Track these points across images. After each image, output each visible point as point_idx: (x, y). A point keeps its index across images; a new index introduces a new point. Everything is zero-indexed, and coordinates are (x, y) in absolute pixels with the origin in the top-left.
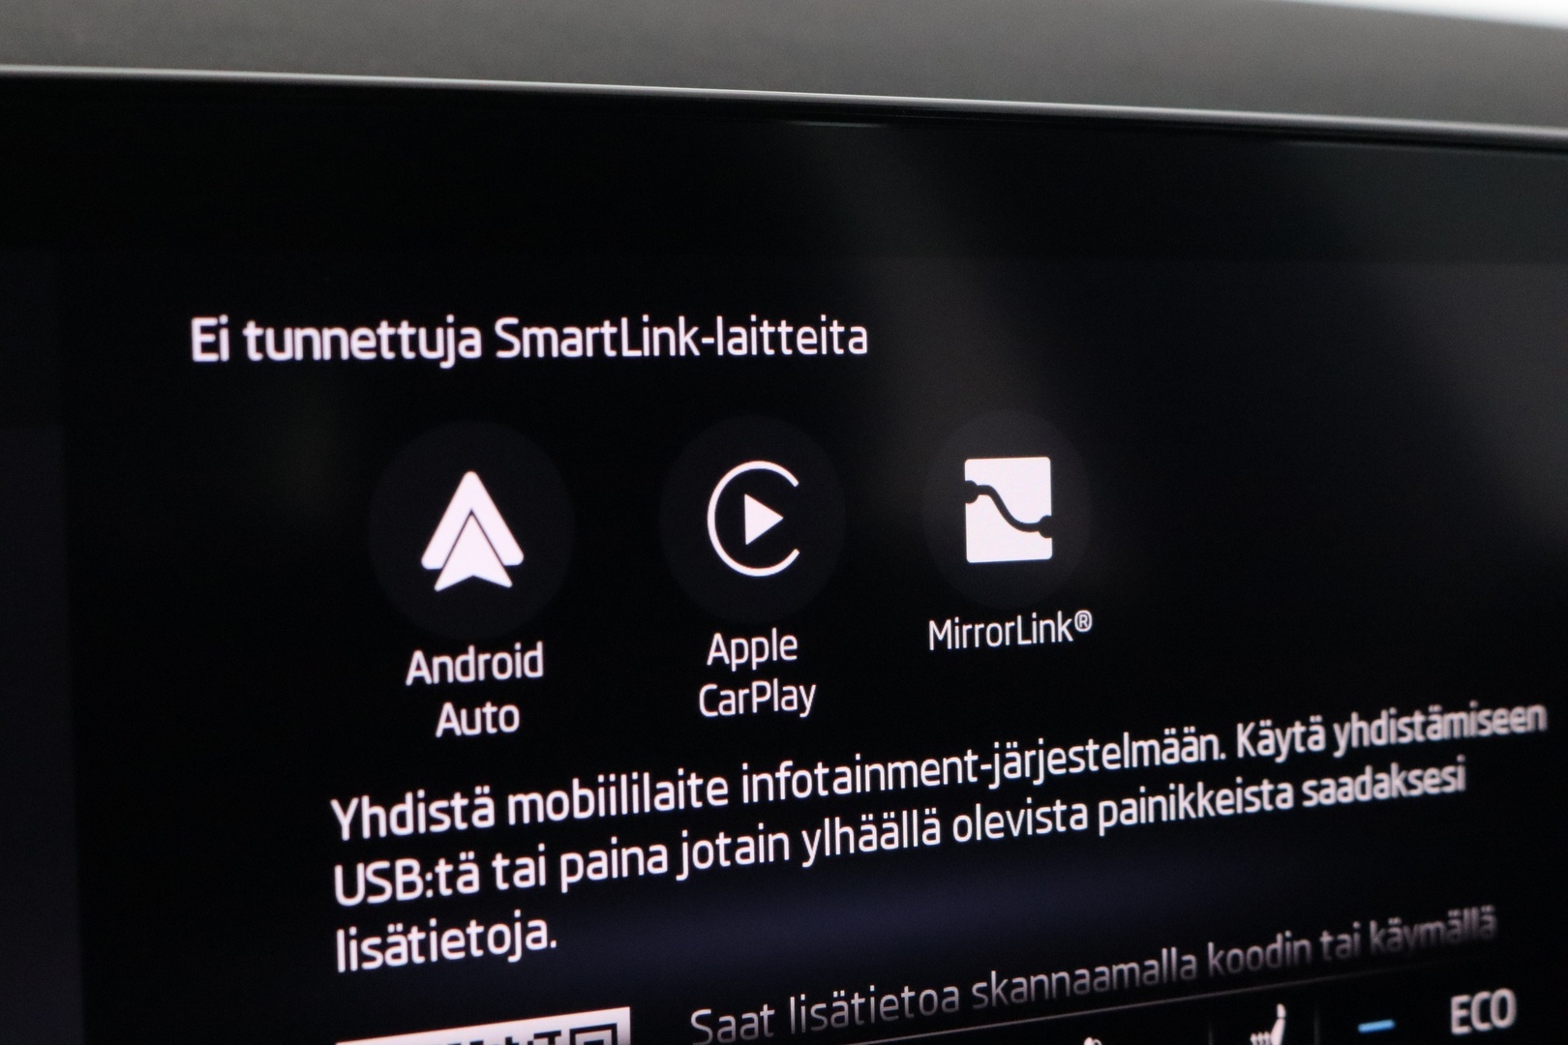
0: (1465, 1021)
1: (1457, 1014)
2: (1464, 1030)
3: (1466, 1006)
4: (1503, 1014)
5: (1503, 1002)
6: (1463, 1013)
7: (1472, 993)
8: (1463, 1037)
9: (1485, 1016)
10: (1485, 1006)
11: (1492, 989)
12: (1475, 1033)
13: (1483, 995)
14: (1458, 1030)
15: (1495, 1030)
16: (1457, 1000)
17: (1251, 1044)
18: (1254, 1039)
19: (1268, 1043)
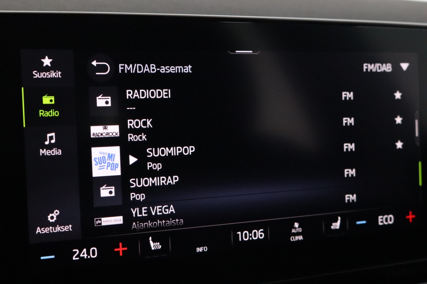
0: (382, 222)
1: (380, 220)
2: (382, 224)
3: (382, 218)
4: (391, 220)
5: (391, 218)
6: (382, 220)
7: (383, 215)
8: (381, 226)
9: (386, 221)
10: (386, 219)
11: (388, 215)
12: (384, 225)
13: (386, 216)
14: (380, 224)
15: (389, 224)
16: (380, 217)
17: (332, 225)
18: (333, 224)
19: (336, 225)
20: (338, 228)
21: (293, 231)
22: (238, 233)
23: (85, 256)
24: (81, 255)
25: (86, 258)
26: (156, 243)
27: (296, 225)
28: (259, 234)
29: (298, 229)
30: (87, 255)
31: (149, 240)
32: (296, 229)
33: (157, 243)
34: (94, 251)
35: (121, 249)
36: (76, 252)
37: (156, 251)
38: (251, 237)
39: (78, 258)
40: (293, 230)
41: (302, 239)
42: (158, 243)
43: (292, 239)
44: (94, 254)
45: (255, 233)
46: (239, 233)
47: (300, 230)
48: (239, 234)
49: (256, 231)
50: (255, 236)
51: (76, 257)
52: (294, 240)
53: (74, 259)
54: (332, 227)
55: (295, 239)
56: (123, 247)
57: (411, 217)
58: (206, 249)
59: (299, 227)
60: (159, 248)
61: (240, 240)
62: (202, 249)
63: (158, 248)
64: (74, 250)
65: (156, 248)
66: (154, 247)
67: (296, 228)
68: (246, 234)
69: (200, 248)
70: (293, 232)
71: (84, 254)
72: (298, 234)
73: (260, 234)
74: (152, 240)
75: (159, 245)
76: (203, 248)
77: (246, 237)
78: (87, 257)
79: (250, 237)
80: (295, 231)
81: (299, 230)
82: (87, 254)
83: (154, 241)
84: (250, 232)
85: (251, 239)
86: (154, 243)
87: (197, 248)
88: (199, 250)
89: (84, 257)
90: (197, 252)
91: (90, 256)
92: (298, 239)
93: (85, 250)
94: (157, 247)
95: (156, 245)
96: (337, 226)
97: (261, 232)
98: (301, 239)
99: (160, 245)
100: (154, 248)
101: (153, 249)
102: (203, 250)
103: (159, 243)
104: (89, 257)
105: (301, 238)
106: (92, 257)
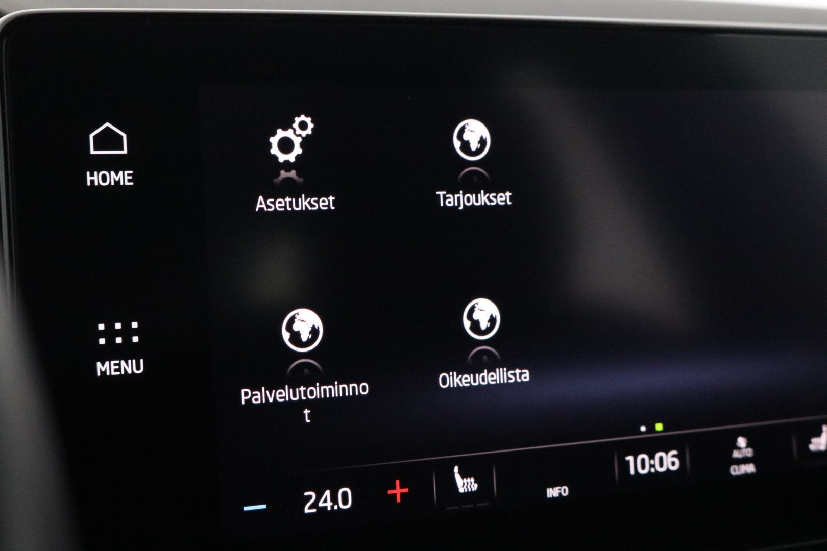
17: (811, 443)
18: (813, 440)
20: (823, 448)
21: (736, 454)
22: (627, 458)
23: (329, 504)
24: (321, 504)
25: (329, 509)
26: (467, 479)
27: (742, 442)
28: (669, 461)
29: (744, 450)
30: (331, 504)
31: (453, 473)
32: (742, 451)
33: (469, 479)
34: (345, 495)
35: (398, 491)
36: (310, 497)
37: (468, 494)
38: (654, 466)
39: (314, 510)
40: (735, 452)
41: (754, 470)
42: (470, 478)
43: (734, 470)
44: (345, 502)
45: (661, 459)
46: (630, 458)
47: (749, 453)
48: (629, 460)
49: (663, 454)
50: (661, 465)
51: (310, 508)
52: (737, 473)
53: (307, 510)
54: (812, 447)
55: (739, 470)
56: (401, 487)
58: (564, 491)
59: (747, 447)
60: (473, 490)
61: (632, 473)
62: (558, 492)
63: (471, 489)
64: (306, 494)
65: (468, 489)
66: (463, 486)
67: (740, 449)
68: (643, 461)
69: (553, 490)
70: (735, 457)
71: (325, 501)
72: (745, 461)
73: (671, 459)
74: (460, 473)
75: (473, 483)
76: (560, 490)
77: (643, 467)
78: (332, 507)
79: (652, 466)
80: (740, 454)
81: (746, 452)
82: (332, 501)
83: (464, 475)
84: (652, 457)
85: (653, 470)
86: (463, 479)
87: (548, 490)
88: (553, 492)
89: (326, 507)
90: (548, 496)
91: (339, 507)
92: (746, 471)
93: (327, 493)
94: (470, 487)
95: (468, 483)
96: (820, 444)
97: (674, 456)
98: (752, 472)
99: (475, 482)
100: (464, 490)
101: (461, 490)
102: (560, 494)
103: (474, 478)
104: (336, 507)
105: (750, 468)
106: (342, 507)
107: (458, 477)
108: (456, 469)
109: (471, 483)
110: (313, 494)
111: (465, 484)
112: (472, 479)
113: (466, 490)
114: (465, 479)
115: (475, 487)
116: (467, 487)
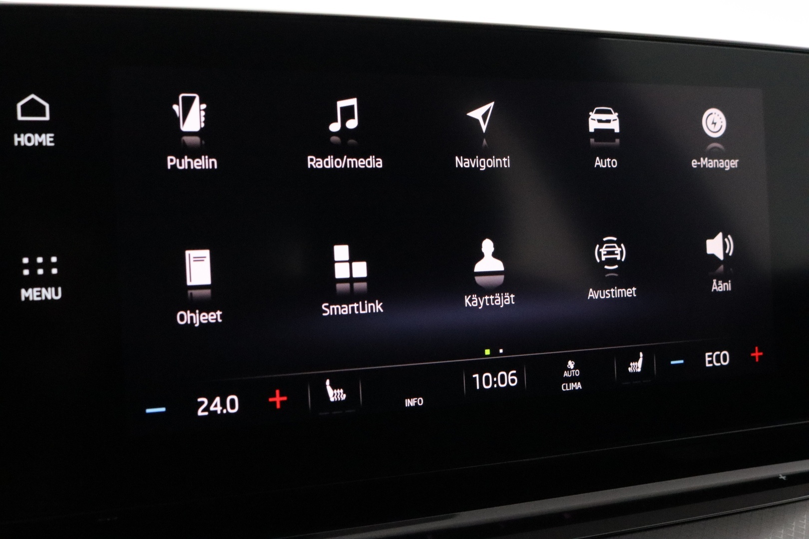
0: (710, 362)
1: (707, 359)
2: (711, 365)
3: (709, 356)
4: (725, 360)
5: (725, 356)
6: (710, 359)
7: (713, 352)
8: (709, 368)
9: (718, 360)
10: (718, 357)
11: (721, 351)
12: (714, 366)
13: (718, 353)
14: (708, 365)
15: (722, 366)
16: (707, 354)
17: (630, 366)
18: (631, 364)
19: (637, 366)
20: (639, 370)
21: (566, 374)
22: (474, 376)
23: (219, 409)
24: (212, 408)
25: (219, 412)
26: (337, 390)
27: (571, 364)
28: (510, 379)
29: (573, 371)
30: (221, 408)
31: (325, 386)
32: (571, 372)
33: (338, 390)
34: (232, 401)
35: (278, 399)
36: (203, 403)
37: (337, 403)
38: (496, 382)
39: (206, 413)
40: (565, 372)
41: (581, 388)
42: (340, 390)
43: (565, 387)
44: (233, 407)
45: (502, 376)
46: (477, 376)
47: (577, 373)
48: (476, 378)
49: (504, 373)
50: (503, 382)
51: (203, 411)
52: (567, 389)
53: (200, 413)
55: (569, 388)
56: (281, 396)
57: (757, 354)
58: (420, 401)
59: (575, 368)
60: (342, 399)
61: (478, 388)
62: (414, 402)
63: (341, 399)
64: (200, 400)
65: (338, 399)
66: (334, 396)
67: (570, 370)
68: (487, 378)
69: (410, 400)
70: (566, 376)
71: (216, 406)
72: (573, 379)
73: (510, 378)
74: (331, 385)
75: (342, 394)
76: (415, 400)
77: (487, 384)
78: (222, 411)
79: (494, 383)
80: (570, 375)
81: (575, 372)
82: (221, 406)
83: (334, 387)
84: (495, 375)
85: (495, 386)
86: (333, 390)
87: (406, 400)
88: (410, 402)
89: (216, 411)
90: (406, 406)
91: (227, 411)
92: (574, 388)
93: (218, 399)
94: (340, 396)
95: (337, 394)
96: (638, 368)
97: (512, 375)
98: (579, 388)
99: (344, 393)
101: (332, 399)
102: (416, 404)
103: (343, 390)
104: (225, 411)
105: (578, 386)
106: (231, 411)
107: (329, 389)
108: (328, 382)
109: (340, 394)
110: (205, 400)
111: (335, 394)
112: (342, 391)
113: (336, 400)
114: (335, 391)
115: (344, 397)
116: (337, 397)
